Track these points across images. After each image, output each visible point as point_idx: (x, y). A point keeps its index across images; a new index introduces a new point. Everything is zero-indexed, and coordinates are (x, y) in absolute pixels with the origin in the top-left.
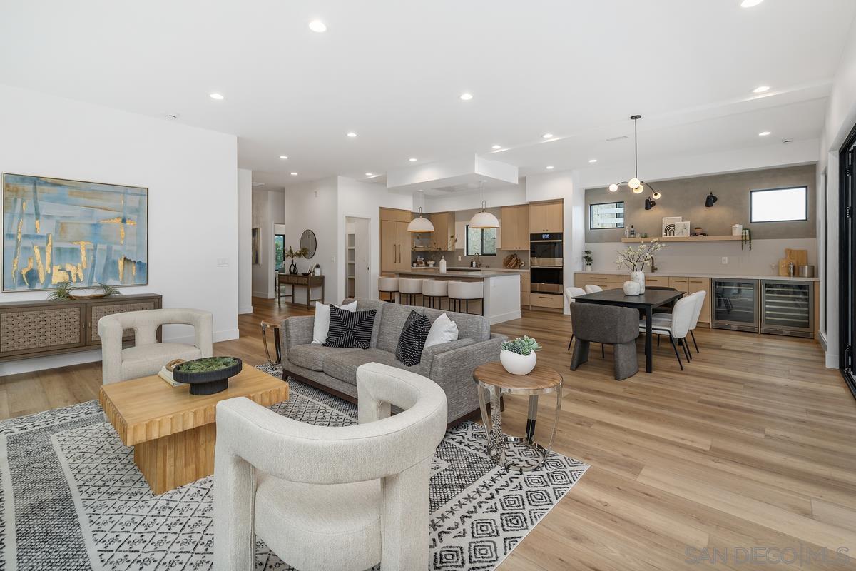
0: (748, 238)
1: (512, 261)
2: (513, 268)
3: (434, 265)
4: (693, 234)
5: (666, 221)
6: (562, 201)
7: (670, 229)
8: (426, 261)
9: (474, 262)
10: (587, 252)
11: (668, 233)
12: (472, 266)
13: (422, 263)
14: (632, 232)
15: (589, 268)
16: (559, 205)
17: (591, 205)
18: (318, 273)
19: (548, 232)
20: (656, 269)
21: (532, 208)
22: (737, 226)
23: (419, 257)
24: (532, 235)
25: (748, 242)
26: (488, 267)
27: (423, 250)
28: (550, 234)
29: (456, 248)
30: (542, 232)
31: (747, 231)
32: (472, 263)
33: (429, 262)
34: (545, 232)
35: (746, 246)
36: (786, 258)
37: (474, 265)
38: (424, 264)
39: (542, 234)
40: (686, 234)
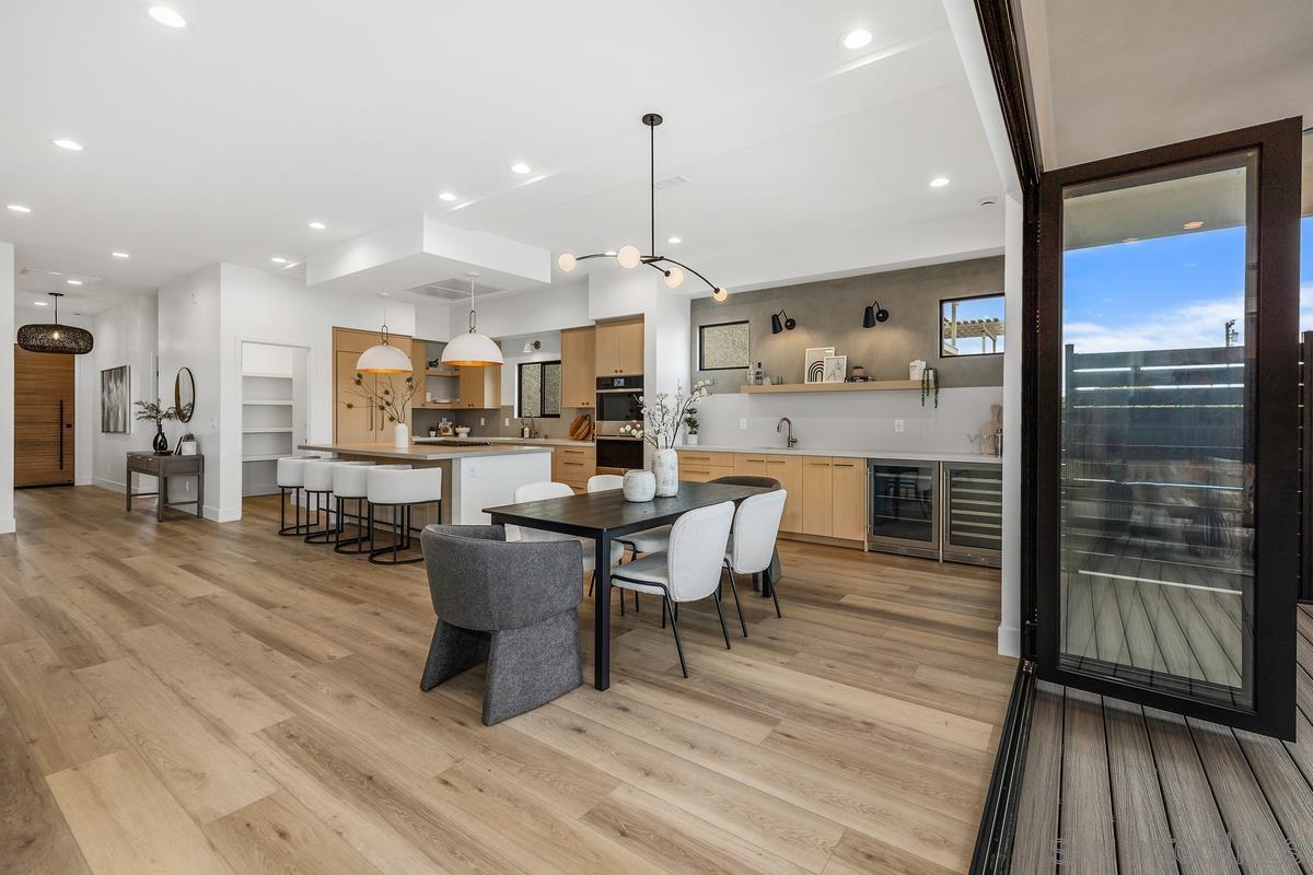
0: (932, 385)
1: (583, 427)
2: (583, 439)
3: (469, 434)
4: (850, 378)
5: (811, 355)
6: (640, 318)
7: (817, 369)
8: (455, 426)
9: (527, 429)
10: (691, 411)
11: (813, 377)
12: (523, 436)
13: (446, 430)
14: (759, 376)
15: (693, 439)
16: (636, 326)
17: (702, 328)
18: (189, 449)
19: (623, 374)
20: (795, 442)
21: (598, 330)
22: (917, 362)
23: (444, 419)
24: (599, 380)
25: (932, 392)
26: (546, 437)
27: (449, 407)
28: (626, 378)
29: (502, 404)
30: (614, 374)
31: (931, 372)
32: (523, 430)
33: (459, 430)
34: (618, 374)
35: (930, 399)
36: (992, 422)
37: (527, 435)
38: (450, 432)
39: (613, 379)
40: (840, 378)
